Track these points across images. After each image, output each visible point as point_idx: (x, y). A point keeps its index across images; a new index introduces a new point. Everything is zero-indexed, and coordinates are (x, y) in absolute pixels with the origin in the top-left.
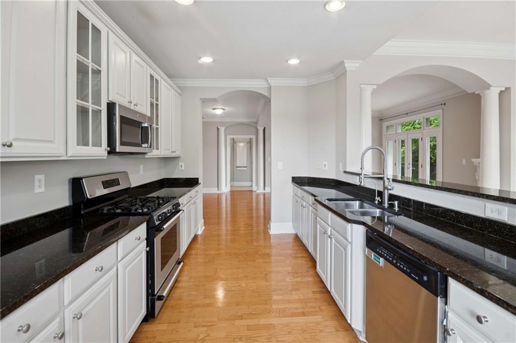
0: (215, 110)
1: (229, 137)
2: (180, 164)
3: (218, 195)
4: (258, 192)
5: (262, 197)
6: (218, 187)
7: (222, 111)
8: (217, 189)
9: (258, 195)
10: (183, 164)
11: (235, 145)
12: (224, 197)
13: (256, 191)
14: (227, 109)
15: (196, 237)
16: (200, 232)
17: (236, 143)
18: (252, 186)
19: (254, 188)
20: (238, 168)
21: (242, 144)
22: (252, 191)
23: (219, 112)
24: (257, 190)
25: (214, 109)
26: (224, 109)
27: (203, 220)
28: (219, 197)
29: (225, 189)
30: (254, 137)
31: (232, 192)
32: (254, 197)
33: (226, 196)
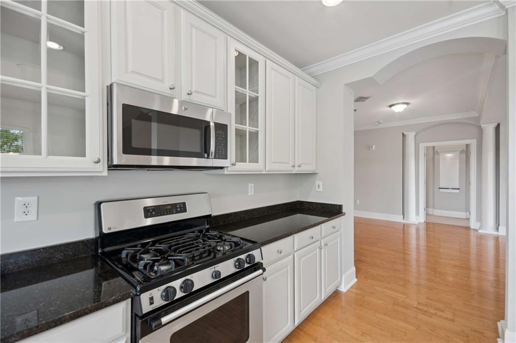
0: (393, 108)
1: (422, 146)
2: (317, 183)
3: (404, 225)
4: (480, 231)
5: (491, 244)
6: (403, 214)
7: (405, 106)
8: (402, 216)
9: (481, 237)
10: (321, 183)
11: (436, 156)
12: (413, 231)
13: (477, 230)
14: (414, 102)
15: (336, 294)
16: (344, 289)
17: (438, 154)
18: (468, 219)
19: (474, 224)
20: (441, 190)
21: (449, 155)
22: (468, 228)
23: (399, 109)
24: (480, 229)
25: (391, 106)
26: (407, 104)
27: (354, 269)
28: (405, 228)
29: (416, 217)
30: (473, 143)
31: (429, 226)
32: (473, 240)
33: (418, 230)
